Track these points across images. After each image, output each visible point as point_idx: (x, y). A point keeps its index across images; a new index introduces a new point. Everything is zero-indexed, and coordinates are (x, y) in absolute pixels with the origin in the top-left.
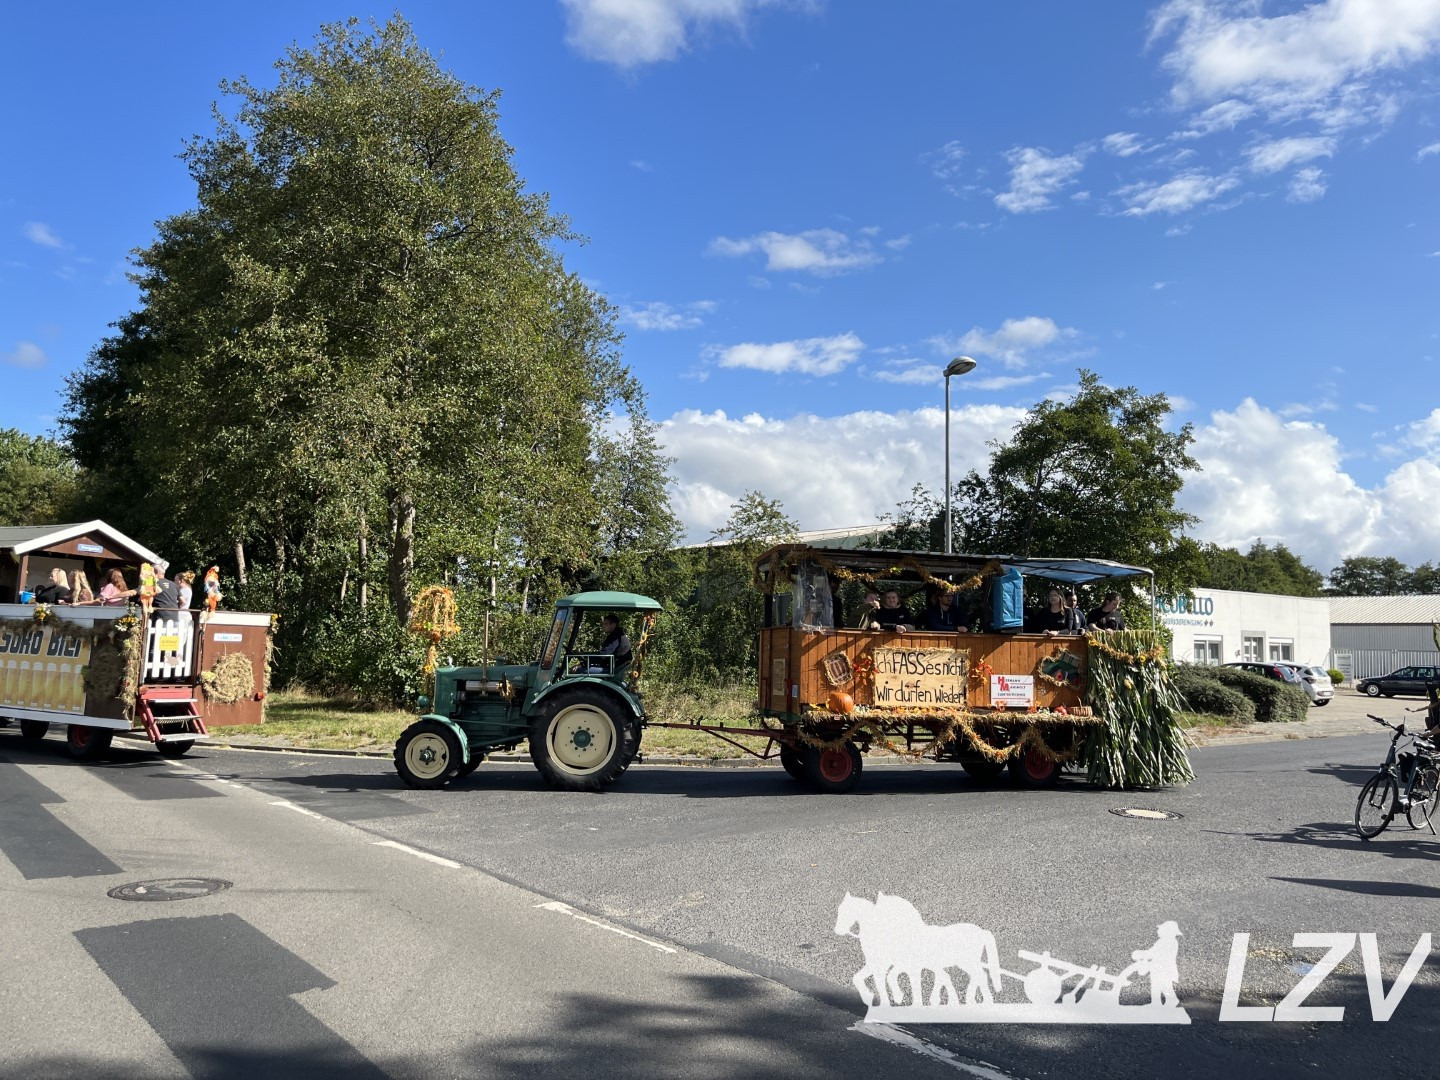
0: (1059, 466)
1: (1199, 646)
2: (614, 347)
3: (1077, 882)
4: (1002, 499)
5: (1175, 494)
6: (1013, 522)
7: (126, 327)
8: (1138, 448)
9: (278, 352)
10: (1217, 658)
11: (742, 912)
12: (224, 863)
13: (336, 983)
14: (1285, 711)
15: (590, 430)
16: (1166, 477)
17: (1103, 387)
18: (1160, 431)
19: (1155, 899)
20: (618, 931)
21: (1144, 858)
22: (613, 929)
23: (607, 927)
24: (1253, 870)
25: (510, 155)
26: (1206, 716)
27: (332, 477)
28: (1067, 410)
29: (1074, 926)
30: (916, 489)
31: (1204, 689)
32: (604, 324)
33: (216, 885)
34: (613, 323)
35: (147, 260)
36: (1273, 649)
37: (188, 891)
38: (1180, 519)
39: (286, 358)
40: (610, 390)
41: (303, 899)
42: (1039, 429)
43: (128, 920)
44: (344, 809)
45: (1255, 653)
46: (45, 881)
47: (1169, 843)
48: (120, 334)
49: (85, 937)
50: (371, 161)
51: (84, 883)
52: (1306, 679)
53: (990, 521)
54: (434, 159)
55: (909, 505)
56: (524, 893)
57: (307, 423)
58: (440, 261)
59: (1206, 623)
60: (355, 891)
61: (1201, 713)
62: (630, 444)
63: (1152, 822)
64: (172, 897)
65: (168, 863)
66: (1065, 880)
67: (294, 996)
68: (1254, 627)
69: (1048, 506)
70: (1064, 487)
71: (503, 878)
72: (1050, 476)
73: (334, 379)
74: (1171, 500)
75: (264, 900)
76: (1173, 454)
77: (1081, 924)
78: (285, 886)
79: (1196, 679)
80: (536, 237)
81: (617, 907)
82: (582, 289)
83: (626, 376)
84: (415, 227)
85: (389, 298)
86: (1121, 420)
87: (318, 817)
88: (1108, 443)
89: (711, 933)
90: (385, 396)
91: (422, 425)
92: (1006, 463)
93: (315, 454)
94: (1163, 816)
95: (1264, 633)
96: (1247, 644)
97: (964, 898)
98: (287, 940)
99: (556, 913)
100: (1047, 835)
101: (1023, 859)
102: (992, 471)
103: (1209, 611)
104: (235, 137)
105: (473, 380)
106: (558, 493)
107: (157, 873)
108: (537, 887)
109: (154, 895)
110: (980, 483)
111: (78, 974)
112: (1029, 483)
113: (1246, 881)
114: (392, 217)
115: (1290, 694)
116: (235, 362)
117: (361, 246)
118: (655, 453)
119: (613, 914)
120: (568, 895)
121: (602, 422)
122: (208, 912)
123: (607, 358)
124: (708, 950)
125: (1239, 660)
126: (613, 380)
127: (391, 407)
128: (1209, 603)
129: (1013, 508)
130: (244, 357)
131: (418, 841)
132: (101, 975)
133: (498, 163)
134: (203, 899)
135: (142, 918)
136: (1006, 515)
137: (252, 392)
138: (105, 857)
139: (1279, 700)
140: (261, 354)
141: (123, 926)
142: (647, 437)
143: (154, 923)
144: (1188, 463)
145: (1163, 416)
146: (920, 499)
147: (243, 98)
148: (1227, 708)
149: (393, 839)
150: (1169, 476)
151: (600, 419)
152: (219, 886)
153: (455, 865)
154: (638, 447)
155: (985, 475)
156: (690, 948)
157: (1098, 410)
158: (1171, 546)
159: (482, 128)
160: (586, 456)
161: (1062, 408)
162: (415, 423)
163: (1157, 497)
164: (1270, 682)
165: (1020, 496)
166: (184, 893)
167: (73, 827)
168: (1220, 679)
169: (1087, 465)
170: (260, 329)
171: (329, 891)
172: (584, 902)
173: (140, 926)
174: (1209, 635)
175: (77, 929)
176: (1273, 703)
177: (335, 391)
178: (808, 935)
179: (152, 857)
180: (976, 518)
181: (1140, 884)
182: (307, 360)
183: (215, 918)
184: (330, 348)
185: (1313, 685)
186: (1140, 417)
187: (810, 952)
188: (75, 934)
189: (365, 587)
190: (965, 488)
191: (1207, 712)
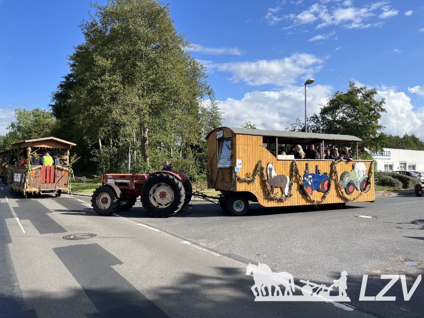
0: (341, 112)
1: (386, 166)
2: (205, 79)
3: (342, 237)
4: (323, 122)
5: (378, 120)
6: (327, 129)
7: (66, 78)
8: (367, 106)
9: (108, 84)
10: (391, 169)
11: (240, 245)
12: (95, 229)
13: (124, 263)
14: (412, 185)
15: (198, 104)
16: (376, 115)
17: (356, 87)
18: (374, 100)
19: (366, 242)
20: (203, 250)
21: (363, 230)
22: (202, 249)
23: (200, 249)
24: (397, 234)
25: (173, 23)
26: (387, 187)
27: (124, 120)
28: (344, 94)
29: (340, 250)
30: (297, 120)
31: (387, 179)
32: (202, 72)
33: (92, 235)
34: (205, 72)
35: (72, 58)
36: (410, 166)
37: (84, 237)
38: (380, 127)
39: (110, 85)
40: (204, 92)
41: (116, 240)
42: (335, 100)
43: (68, 245)
45: (404, 168)
46: (45, 234)
47: (372, 226)
48: (64, 80)
49: (56, 250)
50: (133, 26)
51: (56, 235)
52: (419, 176)
53: (320, 129)
54: (151, 25)
55: (294, 125)
56: (178, 239)
57: (116, 104)
58: (153, 55)
59: (388, 159)
60: (130, 238)
61: (385, 186)
62: (210, 108)
63: (367, 219)
64: (80, 239)
65: (80, 229)
66: (338, 236)
67: (112, 266)
68: (404, 160)
69: (338, 124)
70: (343, 118)
71: (172, 234)
72: (339, 115)
73: (124, 92)
74: (377, 121)
75: (105, 240)
76: (378, 107)
77: (342, 249)
78: (111, 236)
79: (384, 176)
80: (181, 47)
81: (203, 242)
82: (196, 62)
83: (209, 88)
84: (146, 45)
85: (139, 67)
86: (361, 97)
87: (121, 217)
88: (357, 104)
89: (230, 251)
90: (138, 96)
91: (149, 104)
92: (325, 111)
93: (119, 114)
94: (371, 217)
95: (407, 162)
96: (401, 165)
97: (307, 241)
98: (111, 251)
99: (186, 244)
100: (333, 223)
101: (326, 230)
102: (320, 113)
103: (389, 155)
104: (95, 21)
105: (163, 91)
106: (189, 123)
107: (76, 232)
108: (181, 237)
109: (75, 238)
110: (317, 117)
111: (53, 260)
112: (332, 117)
113: (395, 237)
114: (139, 42)
115: (414, 180)
116: (97, 88)
117: (131, 52)
118: (218, 111)
119: (202, 245)
120: (190, 239)
121: (202, 102)
122: (90, 243)
123: (203, 83)
124: (229, 256)
125: (399, 170)
126: (205, 89)
127: (140, 99)
128: (389, 153)
129: (327, 125)
130: (99, 86)
131: (148, 224)
132: (60, 260)
133: (169, 25)
134: (89, 239)
135: (72, 244)
136: (325, 127)
137: (101, 96)
138: (63, 228)
139: (410, 182)
140: (103, 85)
141: (66, 247)
142: (215, 106)
143: (75, 246)
144: (383, 110)
145: (375, 95)
146: (298, 123)
147: (96, 9)
148: (394, 185)
149: (142, 223)
150: (377, 114)
151: (201, 101)
152: (93, 236)
153: (158, 231)
154: (213, 109)
155: (318, 115)
156: (224, 255)
157: (354, 94)
158: (377, 136)
159: (165, 15)
160: (197, 112)
161: (343, 94)
162: (147, 104)
163: (373, 120)
164: (408, 177)
165: (329, 122)
166: (83, 238)
167: (54, 219)
168: (392, 176)
169: (350, 111)
170: (103, 77)
171: (122, 237)
172: (194, 241)
173: (71, 247)
174: (389, 162)
175: (54, 247)
176: (408, 183)
177: (124, 95)
178: (259, 252)
179: (76, 228)
180: (315, 128)
181: (361, 238)
182: (116, 86)
183: (92, 244)
184: (123, 83)
185: (421, 178)
186: (368, 96)
187: (259, 257)
188: (53, 249)
189: (135, 151)
190: (312, 119)
191: (387, 186)
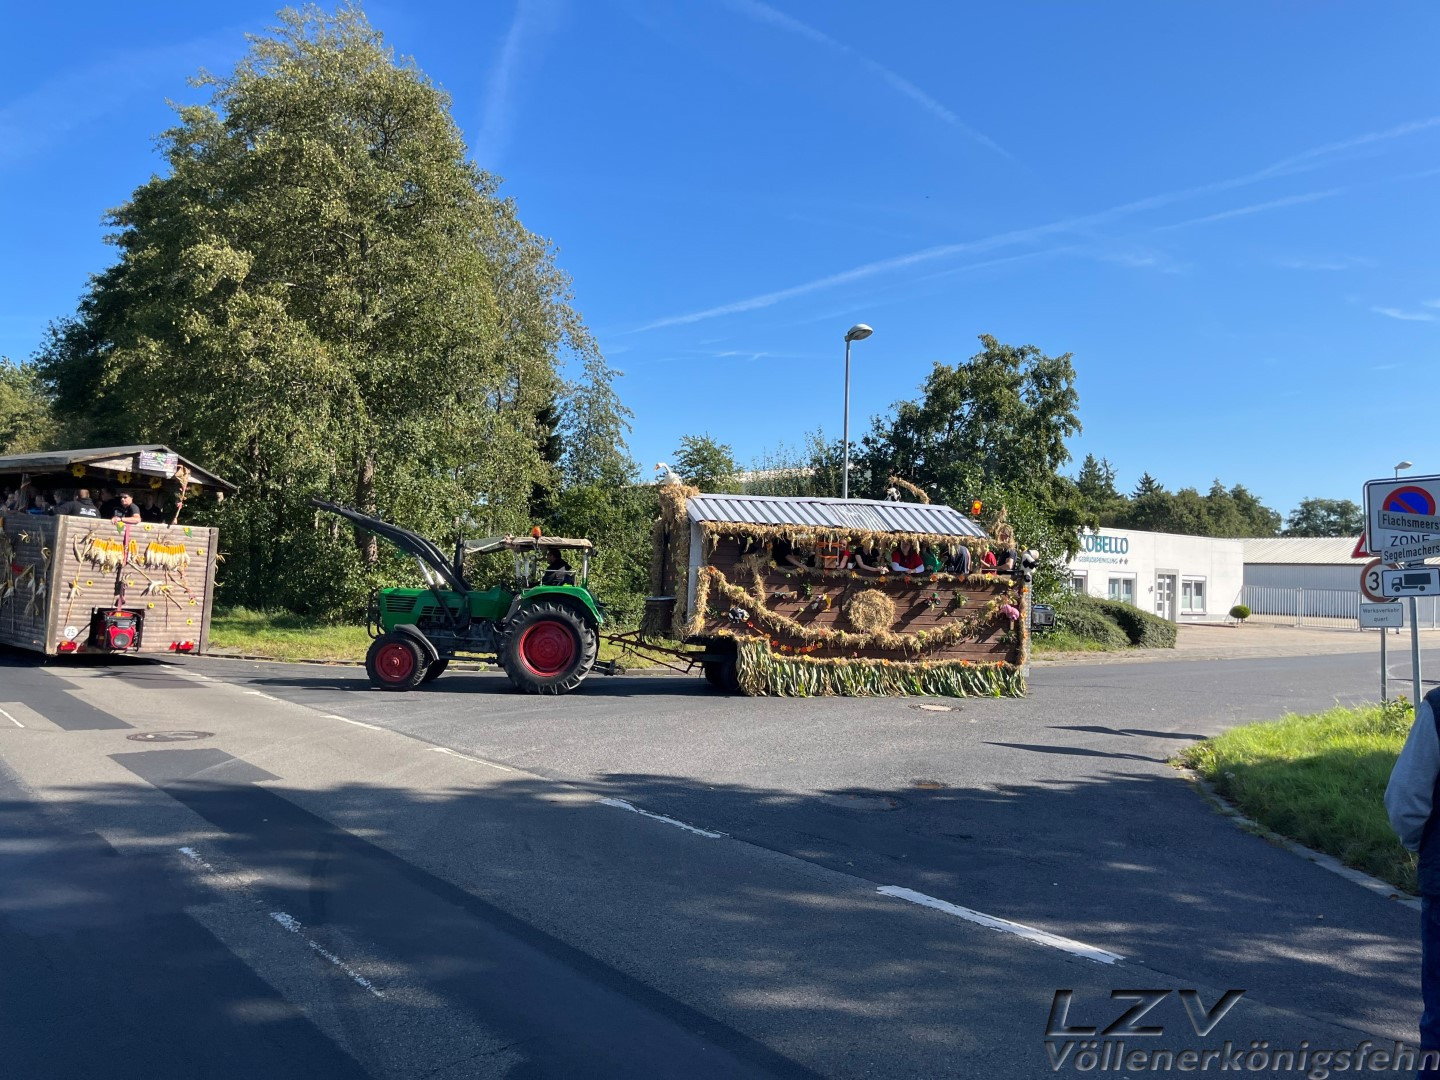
1: (1113, 582)
10: (1130, 593)
12: (208, 724)
20: (477, 761)
23: (471, 760)
33: (204, 735)
36: (1186, 585)
37: (185, 737)
43: (144, 750)
44: (303, 698)
45: (1168, 588)
46: (79, 731)
48: (98, 289)
51: (109, 732)
56: (421, 743)
59: (1121, 561)
63: (935, 713)
64: (172, 740)
65: (169, 724)
68: (1168, 564)
71: (408, 736)
75: (238, 742)
81: (485, 750)
87: (281, 701)
94: (947, 710)
95: (1177, 571)
96: (1161, 581)
99: (442, 752)
103: (1124, 549)
107: (159, 728)
108: (434, 740)
109: (158, 738)
119: (481, 754)
120: (453, 745)
122: (199, 747)
124: (531, 771)
128: (1124, 542)
134: (195, 741)
135: (153, 749)
138: (121, 720)
139: (1147, 630)
141: (140, 753)
143: (160, 752)
148: (1101, 635)
149: (338, 715)
152: (206, 735)
153: (376, 728)
156: (522, 769)
166: (182, 738)
167: (92, 704)
168: (1104, 610)
172: (463, 748)
173: (152, 753)
174: (1124, 572)
176: (1143, 631)
183: (204, 750)
188: (109, 756)
